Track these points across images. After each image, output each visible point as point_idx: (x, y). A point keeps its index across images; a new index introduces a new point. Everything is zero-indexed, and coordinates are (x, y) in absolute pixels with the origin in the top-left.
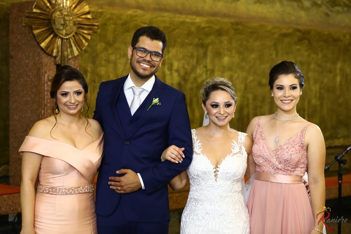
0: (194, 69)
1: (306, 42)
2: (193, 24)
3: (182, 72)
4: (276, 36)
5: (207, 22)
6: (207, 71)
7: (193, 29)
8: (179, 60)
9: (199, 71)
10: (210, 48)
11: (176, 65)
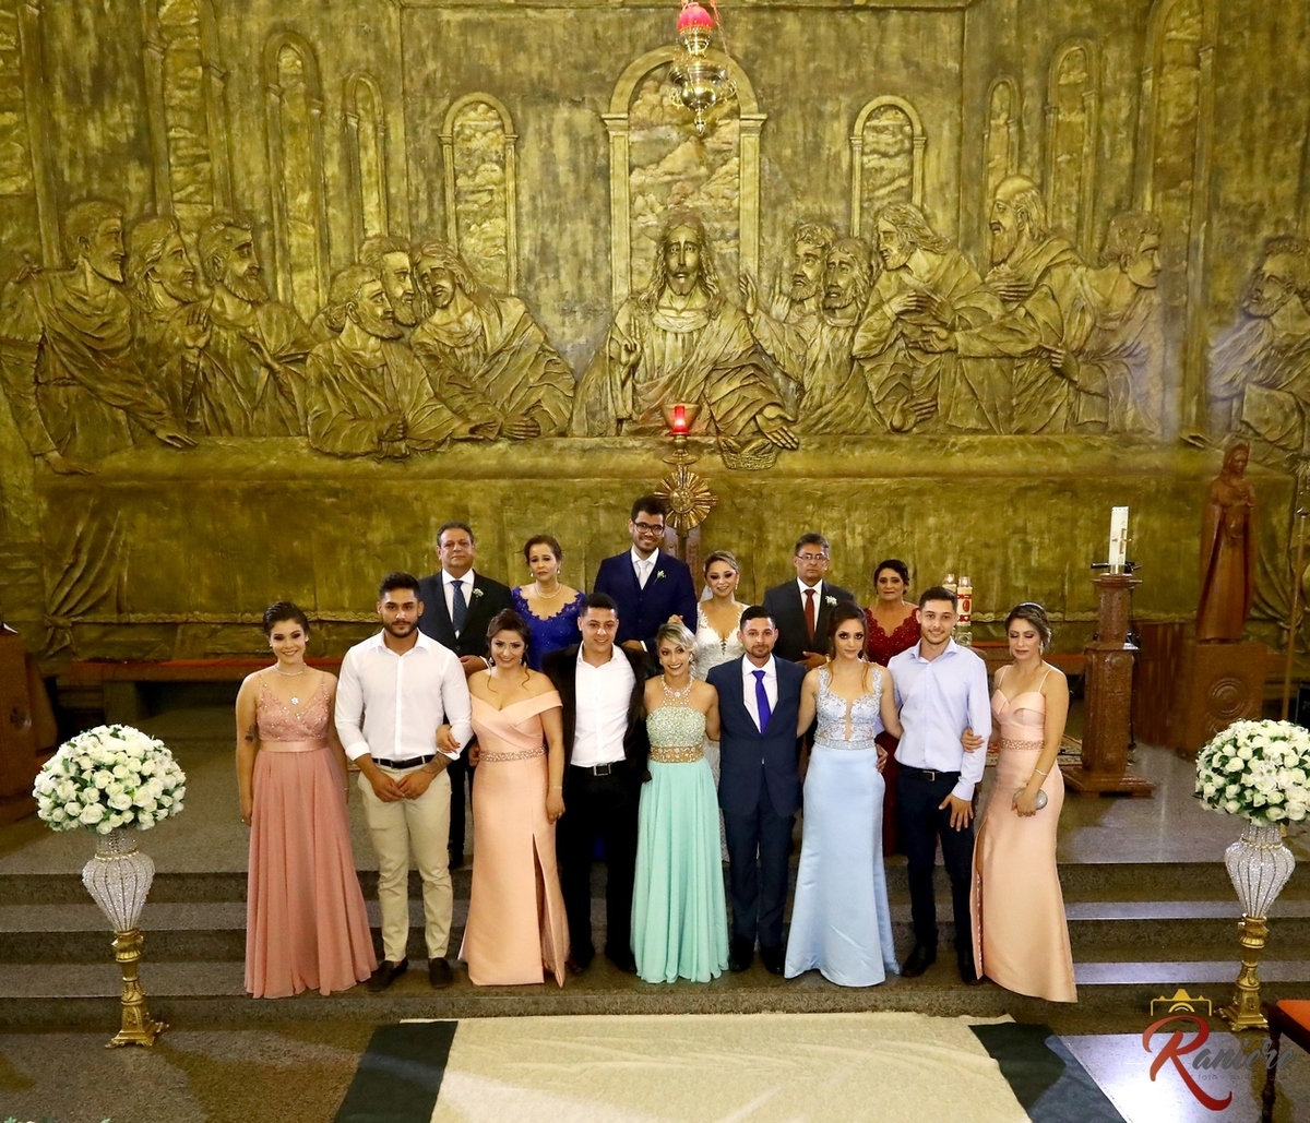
0: (884, 532)
1: (1069, 494)
2: (880, 486)
3: (868, 535)
4: (1013, 490)
5: (899, 483)
6: (903, 533)
7: (881, 491)
8: (863, 523)
9: (891, 533)
10: (907, 509)
11: (859, 529)
